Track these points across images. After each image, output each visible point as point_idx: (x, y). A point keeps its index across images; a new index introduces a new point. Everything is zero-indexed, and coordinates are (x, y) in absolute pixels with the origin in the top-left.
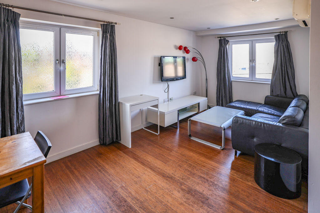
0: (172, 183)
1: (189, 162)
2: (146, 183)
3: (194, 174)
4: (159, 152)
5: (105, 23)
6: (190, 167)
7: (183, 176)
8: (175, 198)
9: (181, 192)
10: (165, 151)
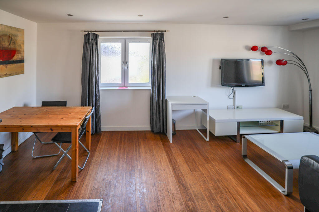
0: (181, 192)
1: (219, 184)
2: (159, 178)
3: (213, 199)
4: (194, 158)
5: (155, 32)
6: (215, 189)
7: (198, 193)
8: (173, 208)
9: (184, 206)
10: (202, 159)
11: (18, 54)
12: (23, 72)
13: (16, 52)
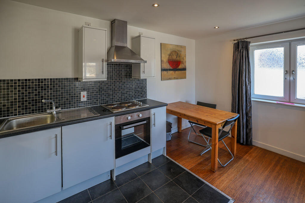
11: (182, 64)
12: (185, 78)
13: (181, 63)
